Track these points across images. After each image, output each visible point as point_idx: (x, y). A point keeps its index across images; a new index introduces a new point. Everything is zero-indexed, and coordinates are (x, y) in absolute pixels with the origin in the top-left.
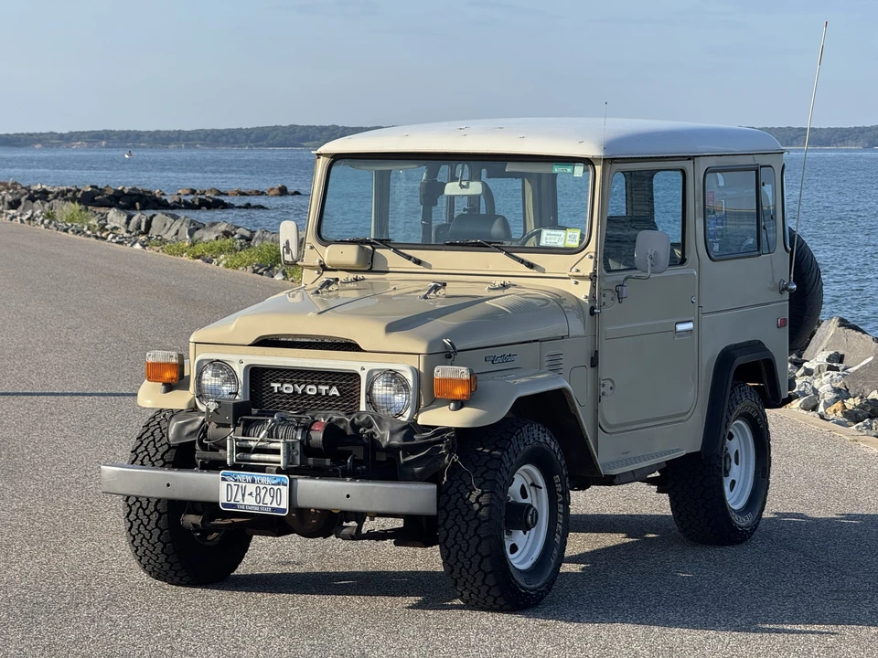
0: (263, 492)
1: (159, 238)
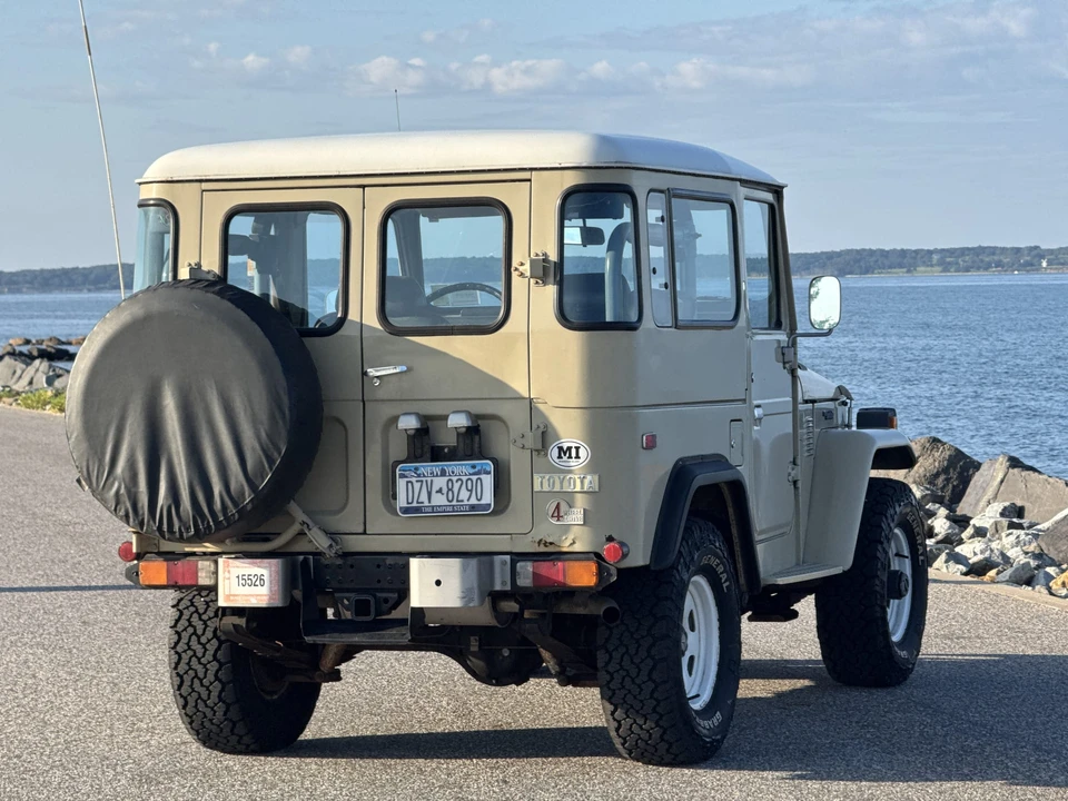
1: (8, 389)
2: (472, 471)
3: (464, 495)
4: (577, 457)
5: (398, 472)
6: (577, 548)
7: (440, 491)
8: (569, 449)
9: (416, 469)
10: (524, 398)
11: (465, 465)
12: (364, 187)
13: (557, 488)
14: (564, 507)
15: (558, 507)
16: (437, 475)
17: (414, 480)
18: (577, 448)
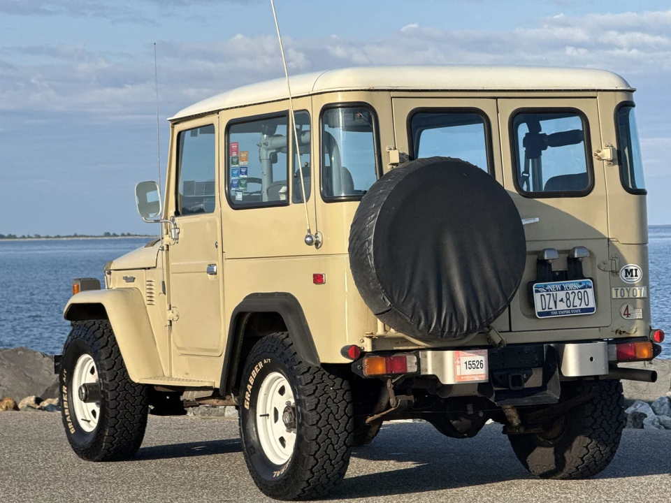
2: (580, 286)
3: (577, 302)
4: (636, 276)
5: (534, 289)
6: (638, 334)
7: (562, 300)
8: (632, 270)
9: (546, 286)
10: (605, 238)
11: (576, 283)
12: (496, 98)
13: (626, 296)
14: (630, 308)
15: (627, 308)
16: (559, 290)
17: (545, 293)
18: (636, 270)
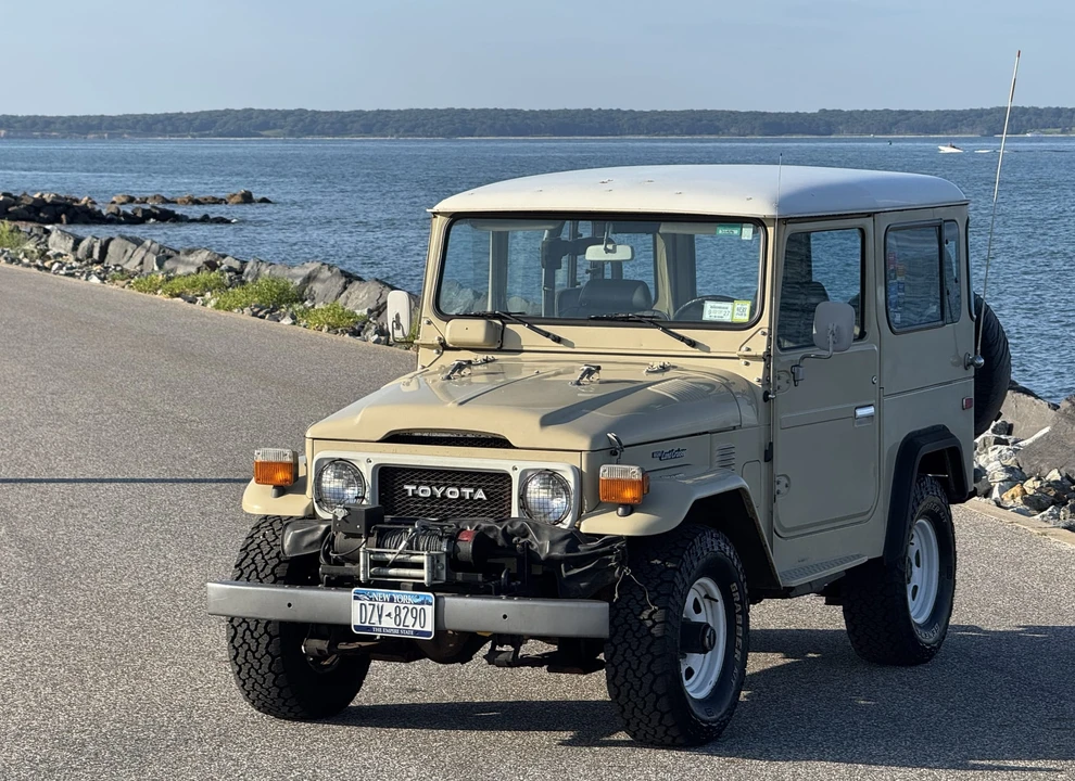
0: (403, 612)
